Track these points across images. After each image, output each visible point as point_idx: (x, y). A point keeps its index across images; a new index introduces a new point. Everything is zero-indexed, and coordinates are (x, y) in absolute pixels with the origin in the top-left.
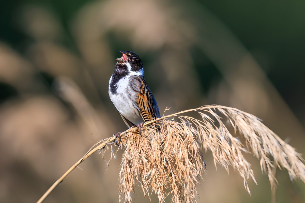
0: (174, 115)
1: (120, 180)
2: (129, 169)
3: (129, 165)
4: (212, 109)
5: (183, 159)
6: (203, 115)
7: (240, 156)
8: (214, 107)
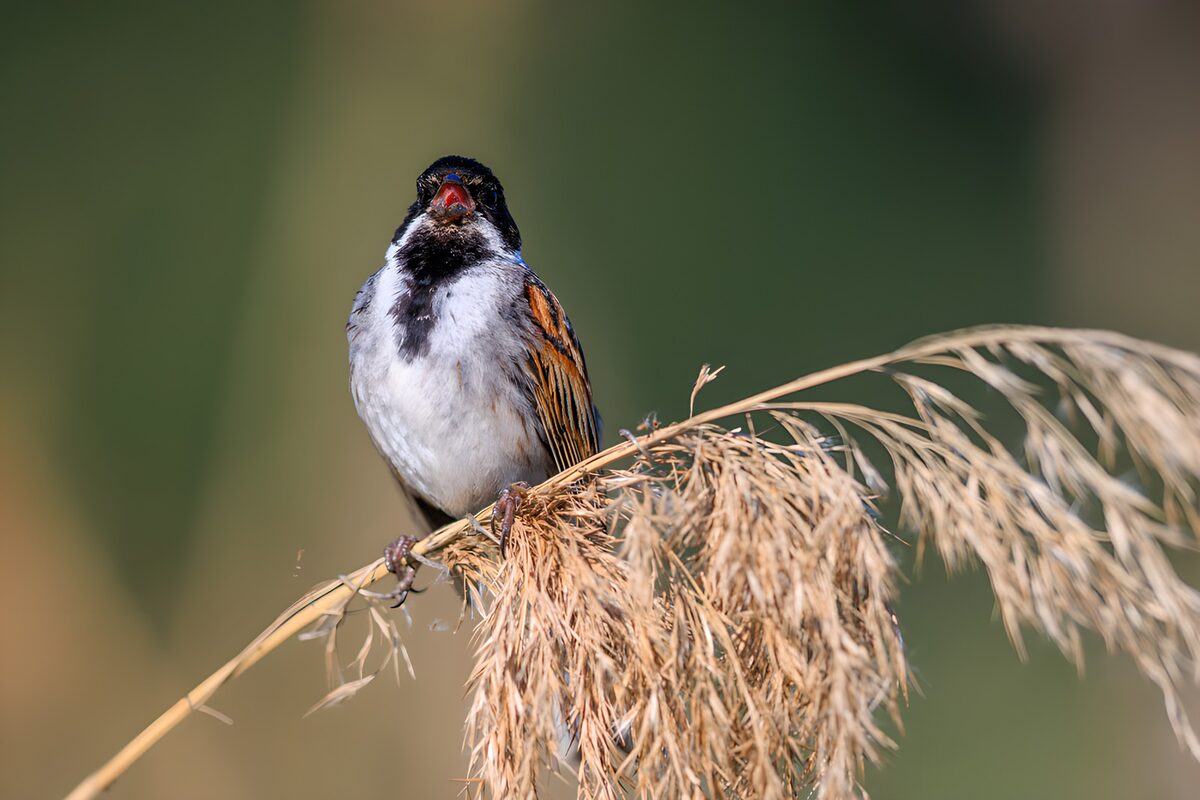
0: (756, 402)
1: (468, 750)
2: (515, 700)
3: (514, 677)
4: (982, 350)
5: (812, 624)
6: (922, 389)
7: (1156, 570)
8: (991, 337)
